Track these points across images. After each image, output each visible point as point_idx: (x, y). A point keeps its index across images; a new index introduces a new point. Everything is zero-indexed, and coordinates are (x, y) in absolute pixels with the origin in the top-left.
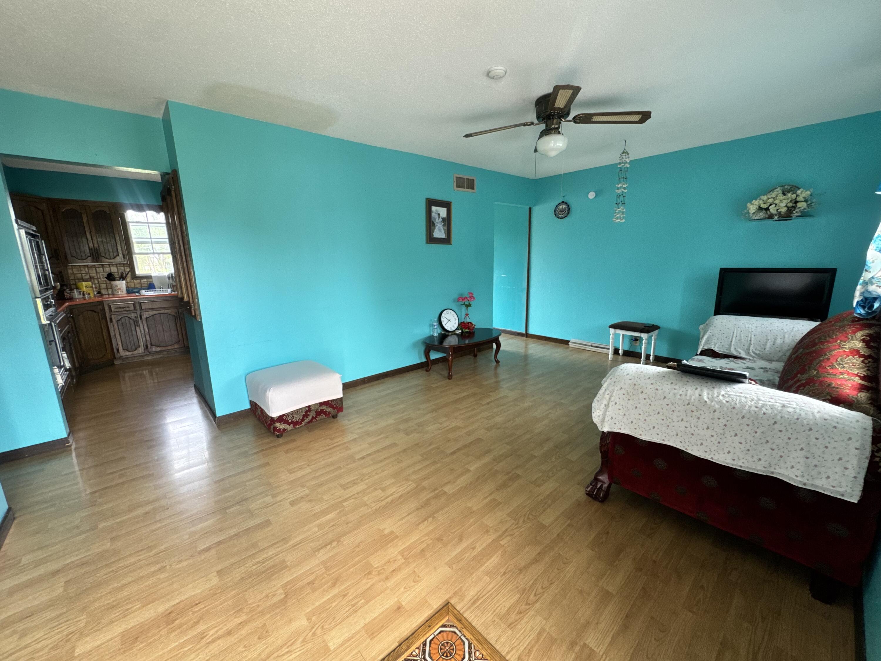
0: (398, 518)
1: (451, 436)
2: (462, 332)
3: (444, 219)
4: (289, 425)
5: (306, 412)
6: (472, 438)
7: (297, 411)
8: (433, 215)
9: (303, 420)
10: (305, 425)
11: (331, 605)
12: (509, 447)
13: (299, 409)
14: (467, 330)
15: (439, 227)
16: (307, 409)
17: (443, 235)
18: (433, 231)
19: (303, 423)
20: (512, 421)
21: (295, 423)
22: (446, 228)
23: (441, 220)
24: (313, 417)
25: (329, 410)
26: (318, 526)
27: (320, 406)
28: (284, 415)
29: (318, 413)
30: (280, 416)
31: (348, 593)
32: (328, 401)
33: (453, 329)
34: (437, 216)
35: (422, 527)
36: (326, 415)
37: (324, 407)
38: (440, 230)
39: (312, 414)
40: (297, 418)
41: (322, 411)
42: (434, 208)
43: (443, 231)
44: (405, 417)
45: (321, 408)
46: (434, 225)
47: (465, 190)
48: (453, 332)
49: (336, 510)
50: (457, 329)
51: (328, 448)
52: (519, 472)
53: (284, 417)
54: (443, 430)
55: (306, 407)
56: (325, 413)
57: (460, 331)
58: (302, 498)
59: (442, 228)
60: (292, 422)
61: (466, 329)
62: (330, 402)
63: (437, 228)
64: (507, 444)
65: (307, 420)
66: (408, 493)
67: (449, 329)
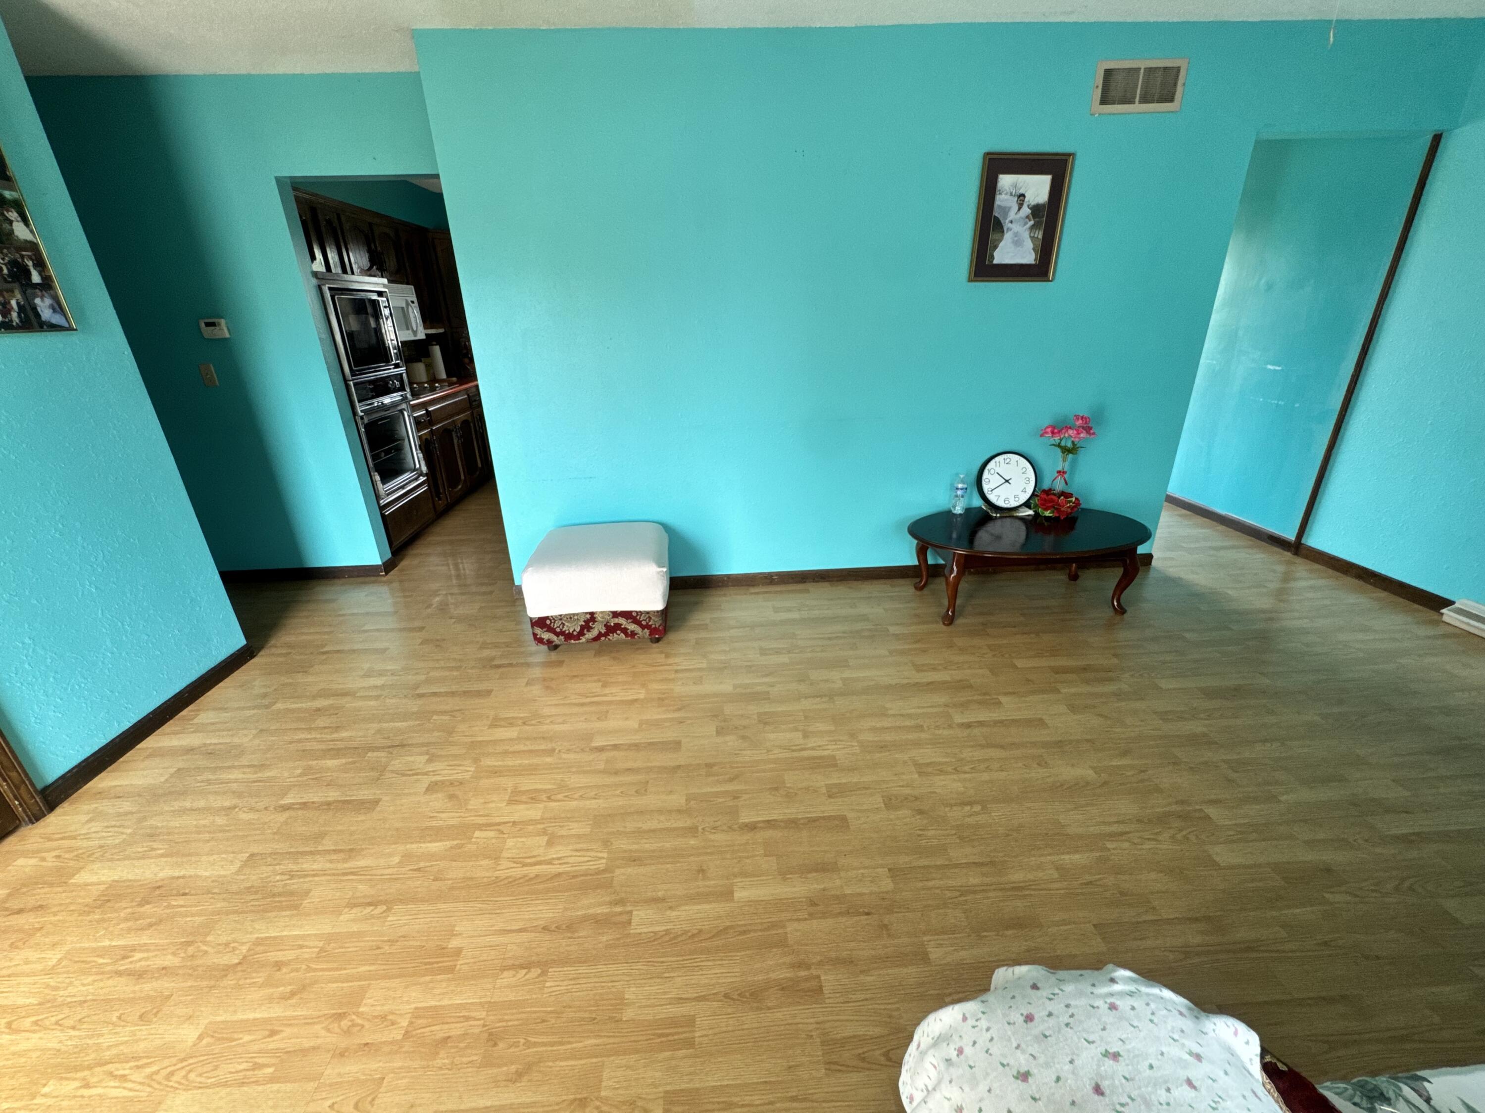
0: (500, 926)
1: (791, 779)
2: (1037, 514)
3: (1036, 210)
4: (558, 636)
5: (587, 622)
6: (829, 808)
7: (571, 617)
8: (1003, 200)
9: (581, 634)
10: (588, 641)
11: (241, 1036)
12: (887, 884)
13: (574, 615)
14: (1048, 513)
15: (1016, 234)
16: (588, 616)
17: (1027, 256)
18: (996, 247)
19: (583, 640)
20: (977, 808)
21: (569, 636)
22: (1040, 235)
23: (1026, 211)
24: (600, 633)
25: (632, 627)
26: (407, 857)
27: (614, 617)
28: (547, 618)
29: (611, 629)
30: (540, 619)
31: (282, 1031)
32: (631, 612)
33: (1013, 504)
34: (1013, 203)
35: (507, 978)
36: (626, 635)
37: (621, 621)
38: (1018, 243)
39: (598, 628)
40: (573, 627)
41: (618, 627)
42: (1006, 181)
43: (1029, 245)
44: (759, 688)
45: (616, 621)
46: (999, 227)
47: (1137, 107)
48: (1008, 512)
49: (453, 840)
50: (1027, 504)
51: (588, 700)
52: (830, 979)
53: (548, 622)
54: (796, 754)
55: (587, 613)
56: (625, 631)
57: (1031, 512)
58: (452, 784)
59: (1026, 235)
60: (562, 633)
61: (1046, 509)
62: (634, 614)
63: (1008, 236)
64: (893, 872)
65: (590, 635)
66: (574, 877)
67: (1001, 503)
